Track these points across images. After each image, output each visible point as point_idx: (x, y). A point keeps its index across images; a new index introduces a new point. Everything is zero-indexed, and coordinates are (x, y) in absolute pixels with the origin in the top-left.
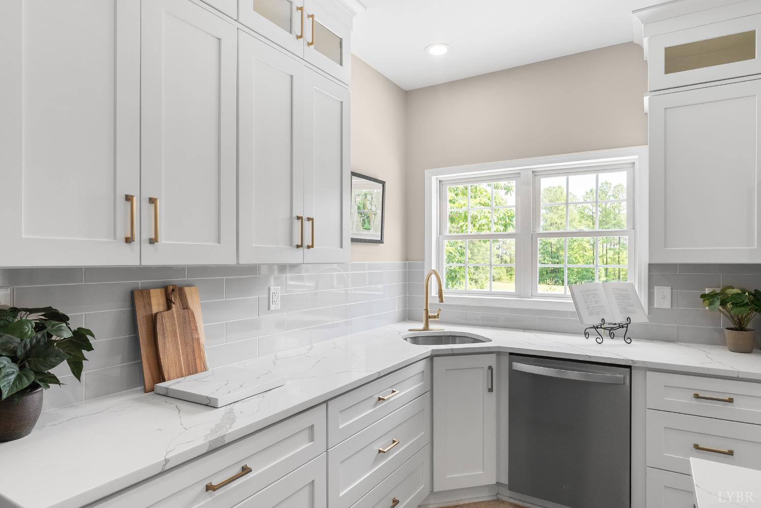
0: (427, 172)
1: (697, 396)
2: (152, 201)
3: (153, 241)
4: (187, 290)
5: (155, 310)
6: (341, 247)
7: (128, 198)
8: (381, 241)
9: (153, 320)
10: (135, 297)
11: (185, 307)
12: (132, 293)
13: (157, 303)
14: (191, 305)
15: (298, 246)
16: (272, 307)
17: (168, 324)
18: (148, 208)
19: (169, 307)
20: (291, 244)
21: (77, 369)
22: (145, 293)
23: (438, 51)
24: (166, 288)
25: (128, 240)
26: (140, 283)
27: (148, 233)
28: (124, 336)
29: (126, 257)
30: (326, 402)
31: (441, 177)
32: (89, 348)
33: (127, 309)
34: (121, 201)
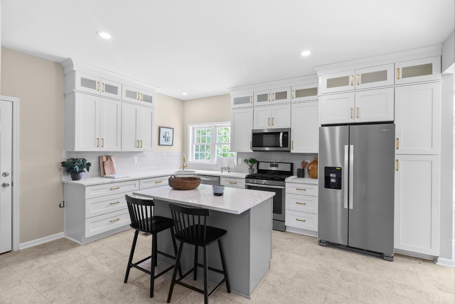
0: (189, 125)
1: (230, 183)
2: (102, 139)
3: (102, 147)
4: (112, 157)
5: (104, 161)
6: (151, 147)
7: (98, 139)
8: (172, 145)
9: (103, 163)
10: (100, 158)
11: (111, 160)
12: (99, 157)
13: (104, 159)
14: (112, 160)
15: (138, 147)
16: (135, 162)
17: (107, 164)
18: (102, 140)
19: (107, 160)
20: (136, 147)
21: (88, 170)
22: (102, 157)
23: (185, 94)
24: (107, 156)
25: (98, 146)
26: (101, 155)
27: (101, 145)
28: (97, 166)
29: (97, 150)
30: (139, 180)
31: (193, 126)
32: (91, 166)
33: (98, 160)
34: (96, 139)
